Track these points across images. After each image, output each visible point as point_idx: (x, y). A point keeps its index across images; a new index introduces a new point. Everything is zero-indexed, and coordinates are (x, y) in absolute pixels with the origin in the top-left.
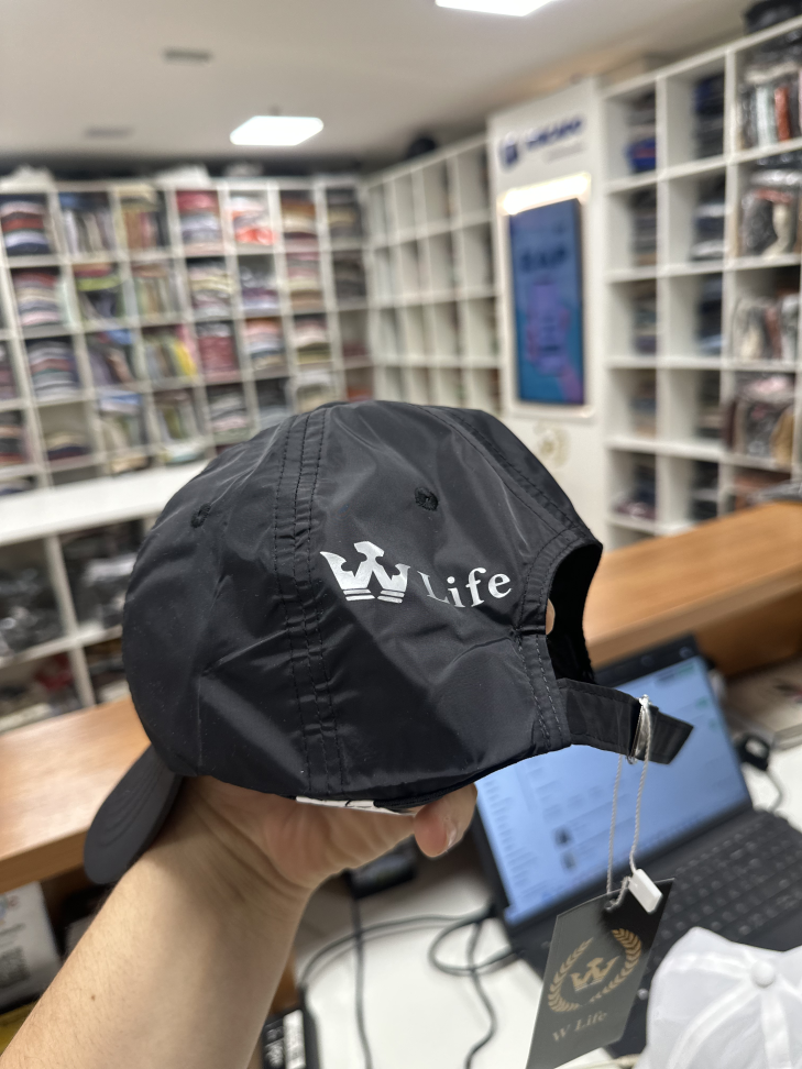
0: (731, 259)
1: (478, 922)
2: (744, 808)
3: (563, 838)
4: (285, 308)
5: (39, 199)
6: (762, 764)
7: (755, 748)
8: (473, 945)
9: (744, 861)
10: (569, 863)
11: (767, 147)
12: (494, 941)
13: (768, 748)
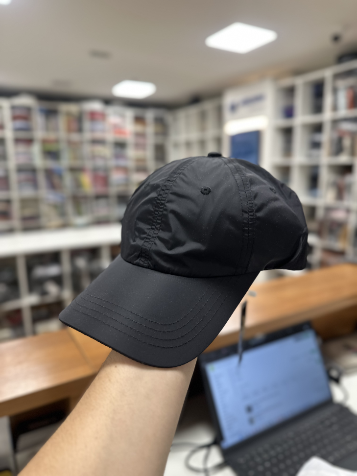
0: (325, 158)
1: (208, 446)
2: (329, 401)
3: (249, 409)
4: (131, 164)
5: (28, 109)
6: (337, 381)
7: (334, 373)
8: (206, 458)
9: (331, 426)
10: (251, 421)
11: (343, 112)
12: (215, 457)
13: (341, 374)
